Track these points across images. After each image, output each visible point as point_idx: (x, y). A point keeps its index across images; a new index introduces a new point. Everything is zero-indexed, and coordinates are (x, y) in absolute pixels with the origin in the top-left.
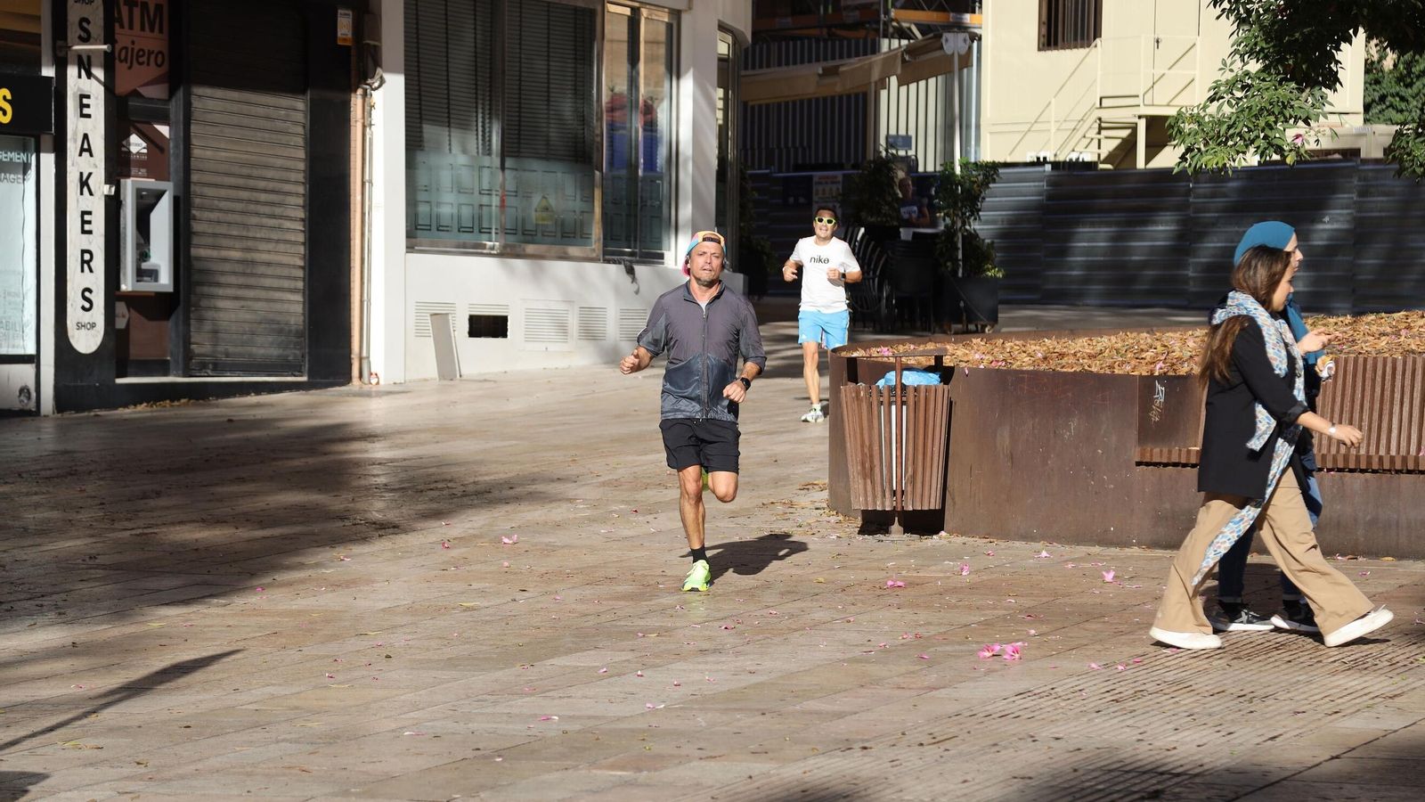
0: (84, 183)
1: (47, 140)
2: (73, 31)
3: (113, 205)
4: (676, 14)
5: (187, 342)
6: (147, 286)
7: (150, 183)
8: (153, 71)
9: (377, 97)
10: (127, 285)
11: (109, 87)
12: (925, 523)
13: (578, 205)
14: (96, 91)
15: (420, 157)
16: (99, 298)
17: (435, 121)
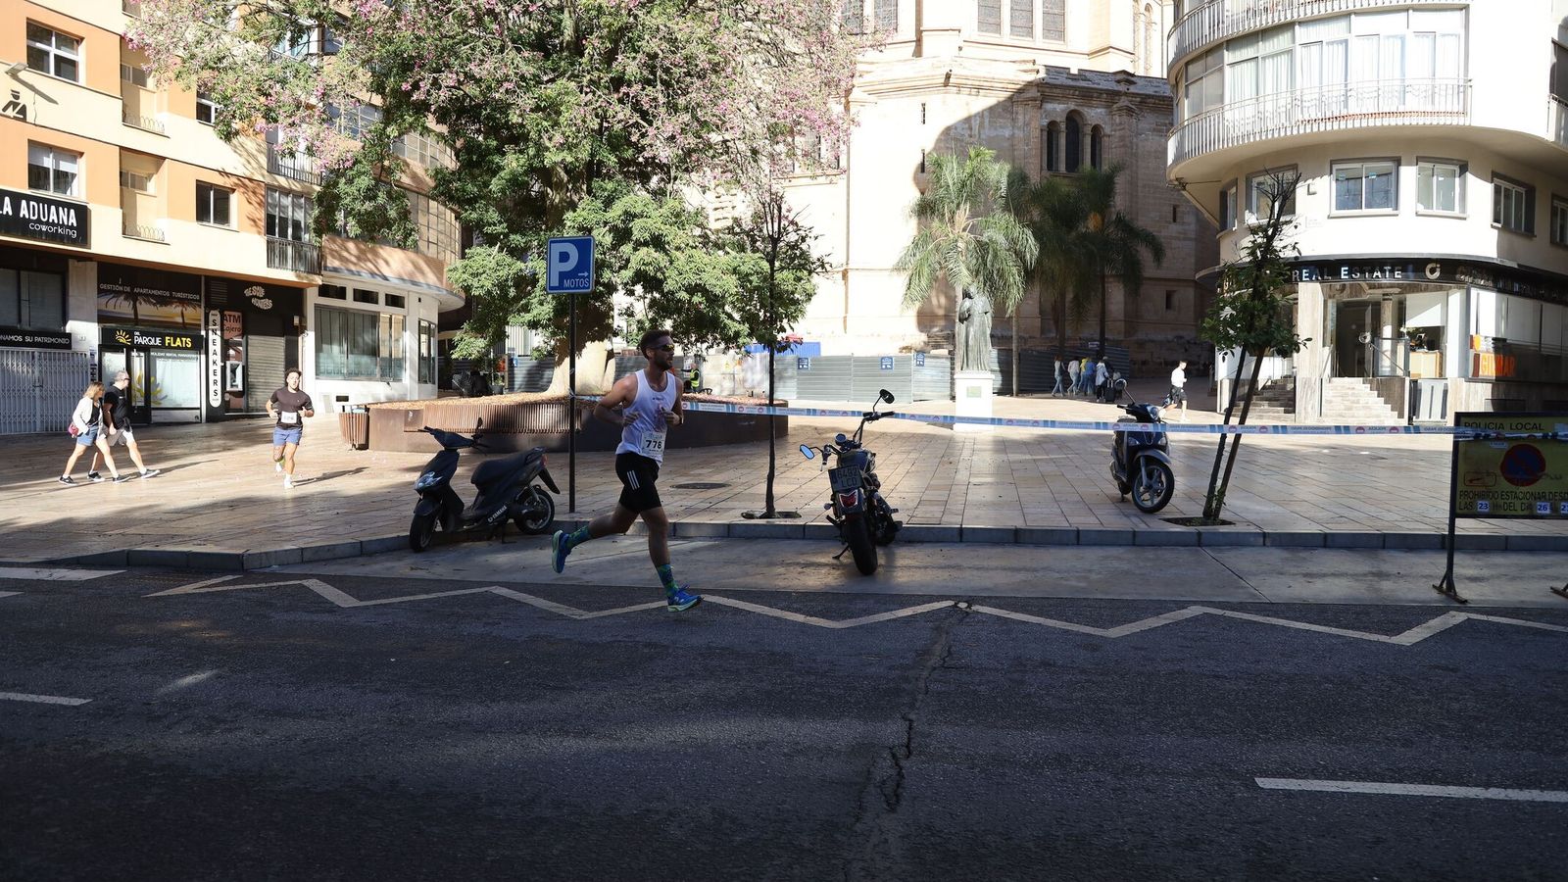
0: (214, 363)
1: (203, 351)
2: (211, 323)
3: (224, 369)
4: (405, 317)
5: (248, 403)
6: (234, 389)
7: (237, 362)
8: (237, 333)
9: (305, 339)
10: (228, 388)
11: (222, 337)
12: (364, 447)
13: (372, 367)
14: (218, 340)
15: (321, 355)
16: (219, 392)
17: (327, 344)
